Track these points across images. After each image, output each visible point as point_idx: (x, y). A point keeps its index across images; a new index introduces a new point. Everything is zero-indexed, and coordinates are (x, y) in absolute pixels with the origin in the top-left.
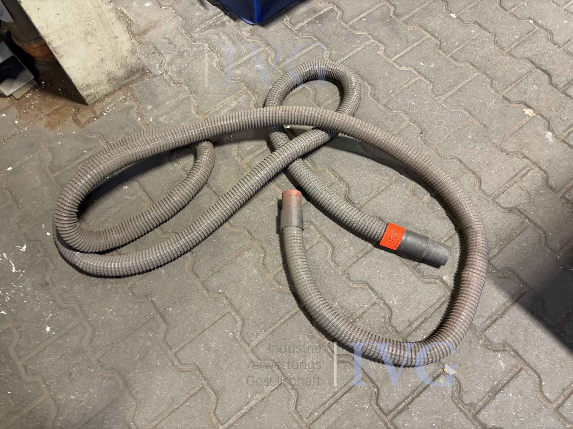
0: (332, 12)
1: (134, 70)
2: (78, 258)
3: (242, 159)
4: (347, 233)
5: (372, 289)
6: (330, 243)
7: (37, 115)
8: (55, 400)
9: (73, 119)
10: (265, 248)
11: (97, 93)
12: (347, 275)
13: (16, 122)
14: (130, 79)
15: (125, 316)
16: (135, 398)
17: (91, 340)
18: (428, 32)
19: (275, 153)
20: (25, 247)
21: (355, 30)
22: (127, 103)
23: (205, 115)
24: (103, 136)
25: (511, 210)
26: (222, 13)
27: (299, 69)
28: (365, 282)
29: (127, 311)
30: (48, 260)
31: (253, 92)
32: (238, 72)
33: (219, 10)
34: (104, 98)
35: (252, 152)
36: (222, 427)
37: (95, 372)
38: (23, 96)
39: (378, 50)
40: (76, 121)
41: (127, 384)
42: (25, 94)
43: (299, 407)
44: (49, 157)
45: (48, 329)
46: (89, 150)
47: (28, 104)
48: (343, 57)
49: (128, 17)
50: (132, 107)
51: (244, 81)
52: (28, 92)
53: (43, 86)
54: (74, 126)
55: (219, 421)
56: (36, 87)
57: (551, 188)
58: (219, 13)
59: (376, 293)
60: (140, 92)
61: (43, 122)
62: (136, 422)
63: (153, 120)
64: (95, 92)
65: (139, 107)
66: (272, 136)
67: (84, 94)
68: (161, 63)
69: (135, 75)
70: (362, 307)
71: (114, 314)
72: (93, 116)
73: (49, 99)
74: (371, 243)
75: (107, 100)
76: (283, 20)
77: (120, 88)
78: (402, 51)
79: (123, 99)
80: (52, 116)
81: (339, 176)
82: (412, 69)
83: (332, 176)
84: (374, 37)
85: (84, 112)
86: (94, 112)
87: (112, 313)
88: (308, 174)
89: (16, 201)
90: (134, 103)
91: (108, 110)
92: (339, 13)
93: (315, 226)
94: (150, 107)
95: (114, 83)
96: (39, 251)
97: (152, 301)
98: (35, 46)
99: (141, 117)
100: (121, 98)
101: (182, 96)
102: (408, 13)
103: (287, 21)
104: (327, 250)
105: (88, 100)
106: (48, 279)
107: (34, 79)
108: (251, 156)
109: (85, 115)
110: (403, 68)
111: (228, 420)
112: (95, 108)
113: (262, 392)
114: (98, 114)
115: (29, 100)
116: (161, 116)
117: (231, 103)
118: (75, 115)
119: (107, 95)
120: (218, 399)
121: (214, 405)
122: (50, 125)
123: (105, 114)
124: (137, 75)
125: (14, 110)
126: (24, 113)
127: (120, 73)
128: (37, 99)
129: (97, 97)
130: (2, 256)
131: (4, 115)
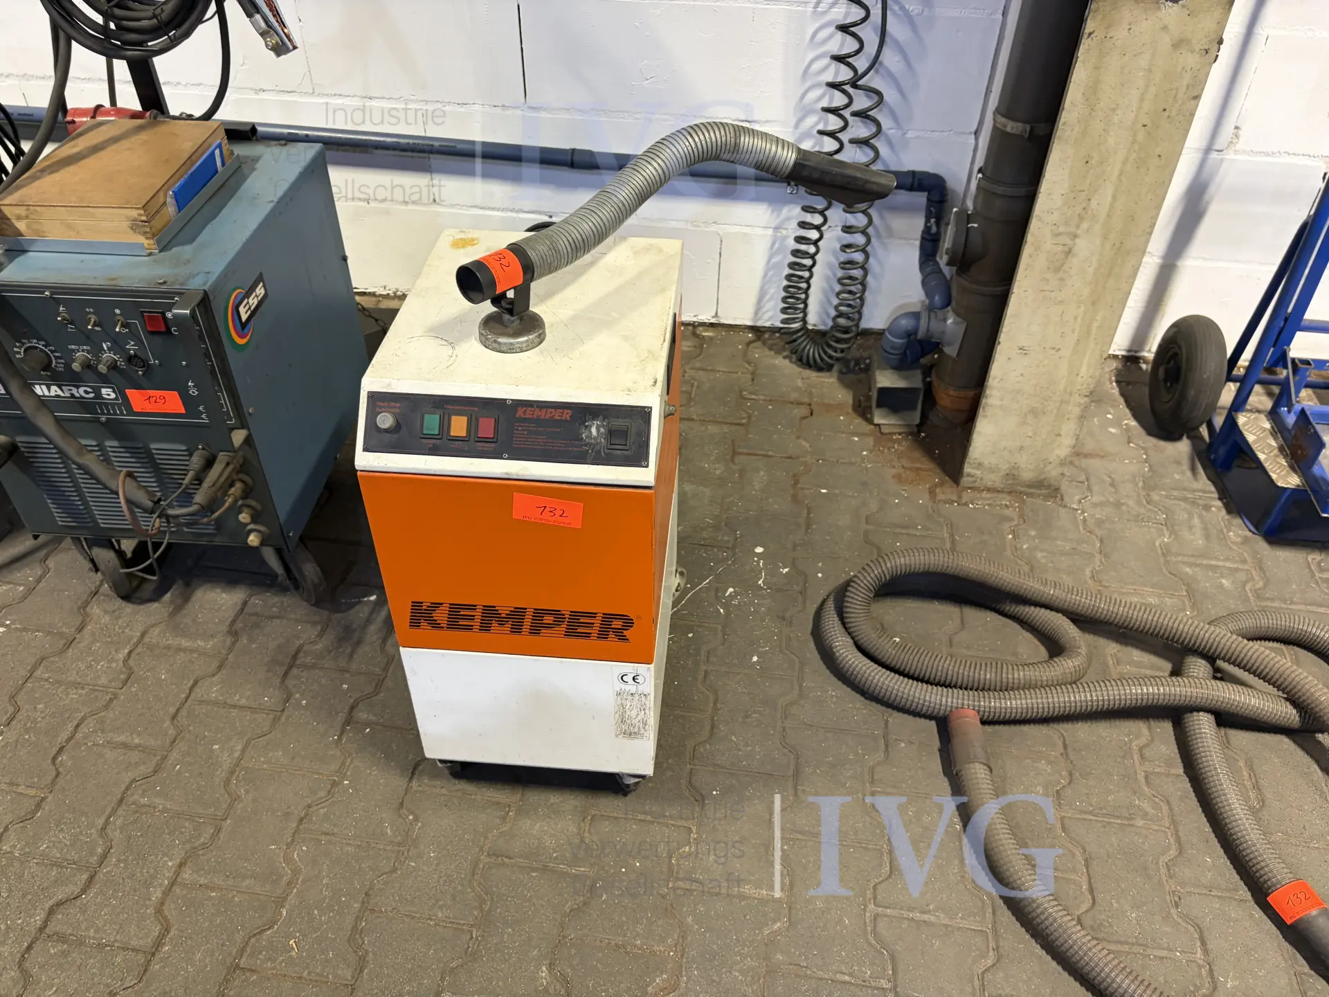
2: (832, 623)
3: (1118, 664)
5: (1203, 943)
6: (1179, 844)
7: (892, 460)
8: (713, 727)
9: (930, 488)
10: (1074, 777)
11: (981, 479)
12: (1177, 899)
13: (865, 453)
14: (1030, 490)
16: (796, 794)
17: (792, 704)
19: (1178, 678)
20: (787, 570)
22: (1008, 512)
23: (1101, 586)
28: (1198, 926)
29: (850, 708)
30: (800, 599)
32: (1188, 570)
34: (983, 490)
36: (873, 907)
38: (892, 434)
40: (932, 492)
41: (797, 773)
42: (895, 433)
43: (989, 976)
44: (873, 506)
45: (755, 659)
46: (924, 527)
47: (890, 444)
50: (1010, 519)
51: (1188, 585)
52: (900, 434)
53: (920, 438)
54: (927, 495)
55: (875, 898)
56: (911, 434)
59: (1206, 953)
60: (1031, 511)
61: (894, 471)
63: (1027, 548)
64: (980, 476)
65: (1018, 524)
67: (967, 469)
68: (1083, 499)
69: (1041, 490)
70: (1169, 949)
71: (834, 699)
72: (956, 500)
73: (917, 454)
74: (1252, 894)
75: (985, 494)
79: (1006, 505)
80: (908, 472)
83: (1245, 773)
85: (948, 490)
86: (960, 497)
87: (832, 696)
89: (808, 526)
90: (1015, 517)
91: (977, 505)
93: (1171, 809)
94: (1033, 533)
96: (797, 584)
97: (887, 721)
98: (952, 393)
99: (1014, 537)
100: (1004, 503)
101: (1085, 547)
104: (1168, 848)
105: (965, 481)
106: (788, 615)
107: (917, 426)
109: (947, 492)
111: (886, 907)
112: (964, 493)
113: (951, 919)
114: (964, 501)
115: (894, 441)
118: (936, 486)
119: (989, 490)
120: (890, 876)
121: (881, 879)
122: (898, 478)
123: (971, 506)
124: (1043, 491)
125: (870, 441)
126: (879, 450)
128: (903, 445)
129: (977, 484)
130: (758, 562)
131: (856, 439)
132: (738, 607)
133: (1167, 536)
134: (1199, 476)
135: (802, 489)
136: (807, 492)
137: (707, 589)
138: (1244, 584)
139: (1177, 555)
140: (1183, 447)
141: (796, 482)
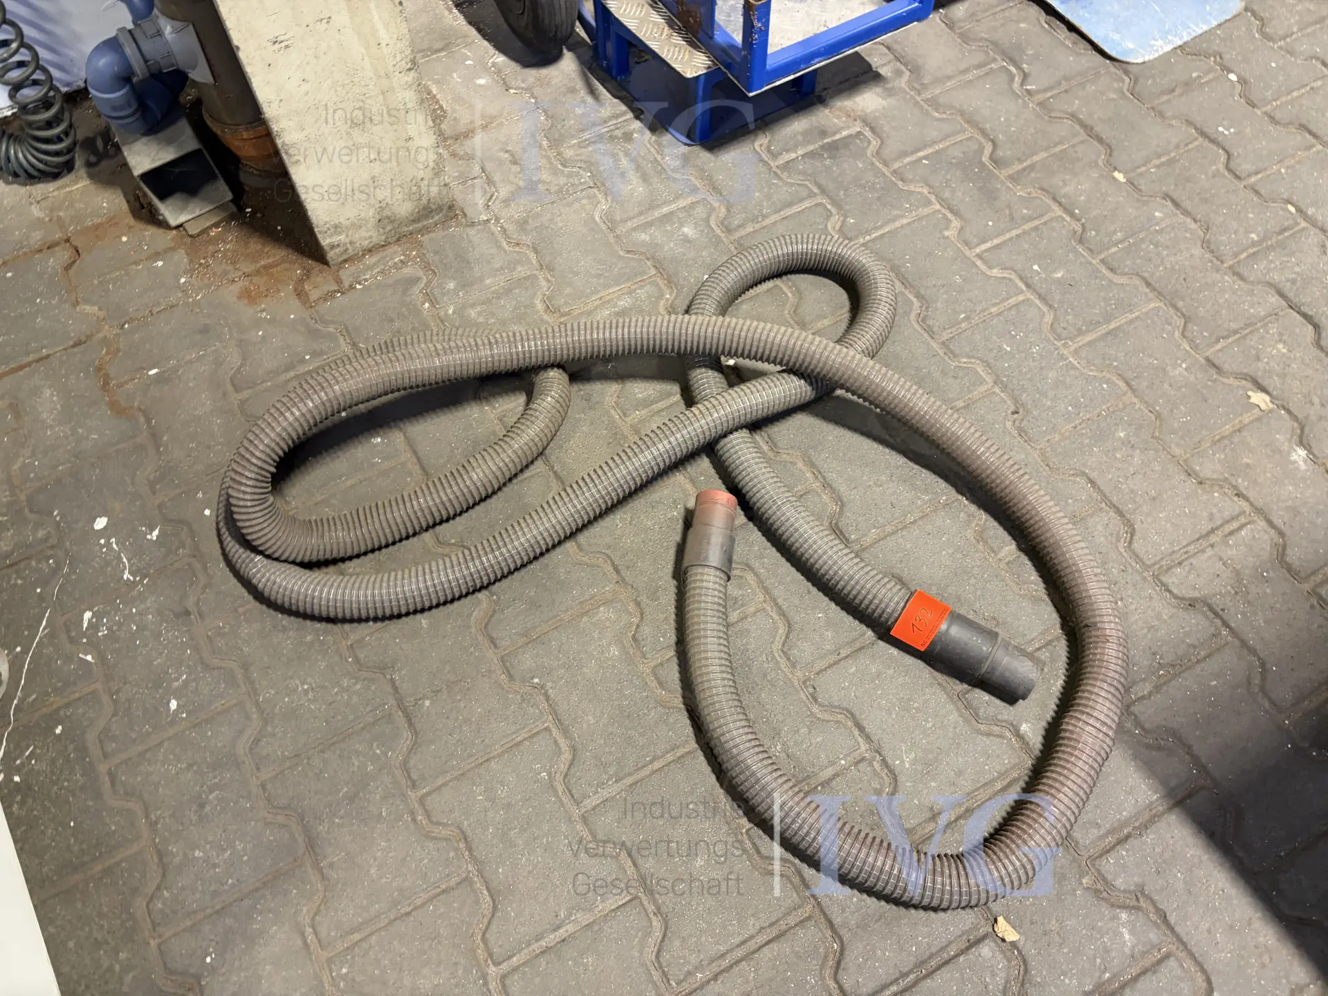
0: (860, 139)
1: (433, 207)
2: (259, 569)
3: (625, 415)
4: (824, 600)
5: (861, 728)
6: (784, 615)
7: (225, 273)
8: (161, 854)
9: (296, 290)
10: (643, 605)
11: (351, 243)
12: (811, 690)
13: (183, 280)
14: (420, 225)
15: (330, 704)
16: (324, 877)
17: (257, 741)
18: (1060, 204)
19: (693, 409)
20: (156, 533)
21: (902, 180)
22: (408, 271)
23: (562, 315)
24: (347, 331)
25: (1192, 604)
26: (630, 115)
27: (770, 247)
28: (848, 711)
29: (336, 694)
30: (197, 566)
31: (669, 282)
32: (644, 237)
33: (624, 108)
34: (364, 255)
35: (646, 403)
36: (494, 969)
37: (252, 808)
38: (205, 231)
39: (947, 228)
40: (300, 294)
41: (312, 845)
42: (210, 228)
43: (665, 957)
44: (233, 358)
45: (173, 705)
46: (315, 354)
47: (211, 248)
48: (868, 232)
49: (437, 102)
50: (415, 280)
51: (652, 258)
52: (216, 225)
53: (246, 217)
54: (295, 303)
55: (491, 955)
56: (232, 217)
57: (1289, 569)
58: (624, 114)
59: (868, 738)
60: (436, 253)
61: (235, 288)
62: (318, 929)
63: (454, 312)
64: (348, 240)
65: (429, 282)
66: (693, 375)
67: (325, 241)
68: (489, 200)
69: (433, 217)
70: (832, 763)
71: (311, 695)
72: (336, 288)
73: (255, 245)
74: (873, 630)
75: (369, 260)
76: (753, 142)
77: (398, 240)
78: (996, 237)
79: (401, 261)
80: (256, 280)
81: (824, 478)
82: (1013, 276)
83: (809, 475)
84: (940, 200)
85: (319, 279)
86: (339, 281)
87: (306, 692)
88: (757, 463)
89: (155, 437)
90: (421, 273)
91: (366, 280)
92: (874, 143)
93: (756, 575)
94: (451, 285)
95: (389, 228)
96: (183, 545)
97: (392, 681)
98: (245, 135)
99: (432, 305)
100: (396, 260)
101: (521, 271)
102: (1020, 160)
103: (761, 146)
104: (776, 629)
105: (331, 255)
106: (190, 603)
107: (232, 201)
108: (643, 412)
109: (319, 285)
110: (995, 271)
111: (510, 957)
112: (341, 272)
113: (590, 910)
114: (346, 284)
115: (214, 241)
116: (473, 306)
117: (619, 298)
118: (301, 281)
119: (370, 251)
120: (495, 909)
121: (486, 921)
122: (249, 296)
123: (358, 286)
124: (437, 218)
125: (181, 257)
126: (201, 264)
127: (404, 208)
128: (230, 241)
129: (350, 252)
130: (108, 544)
131: (160, 263)
132: (112, 636)
133: (603, 201)
134: (602, 97)
135: (120, 386)
136: (129, 386)
137: (52, 636)
138: (707, 220)
139: (624, 221)
140: (568, 64)
141: (106, 380)
